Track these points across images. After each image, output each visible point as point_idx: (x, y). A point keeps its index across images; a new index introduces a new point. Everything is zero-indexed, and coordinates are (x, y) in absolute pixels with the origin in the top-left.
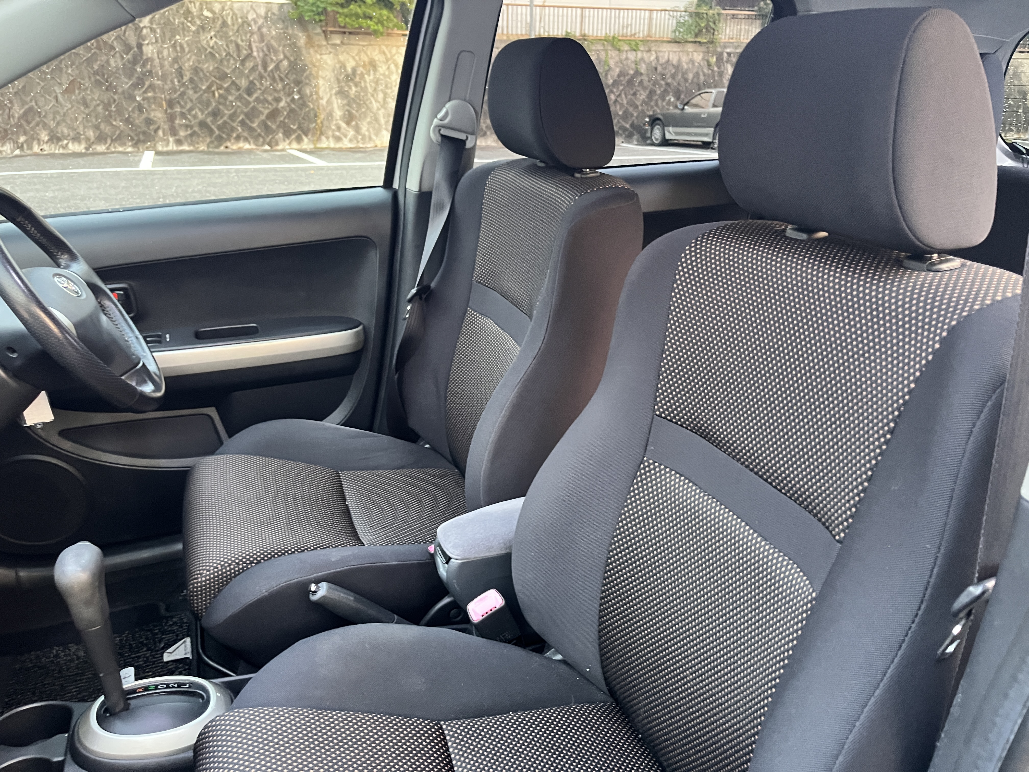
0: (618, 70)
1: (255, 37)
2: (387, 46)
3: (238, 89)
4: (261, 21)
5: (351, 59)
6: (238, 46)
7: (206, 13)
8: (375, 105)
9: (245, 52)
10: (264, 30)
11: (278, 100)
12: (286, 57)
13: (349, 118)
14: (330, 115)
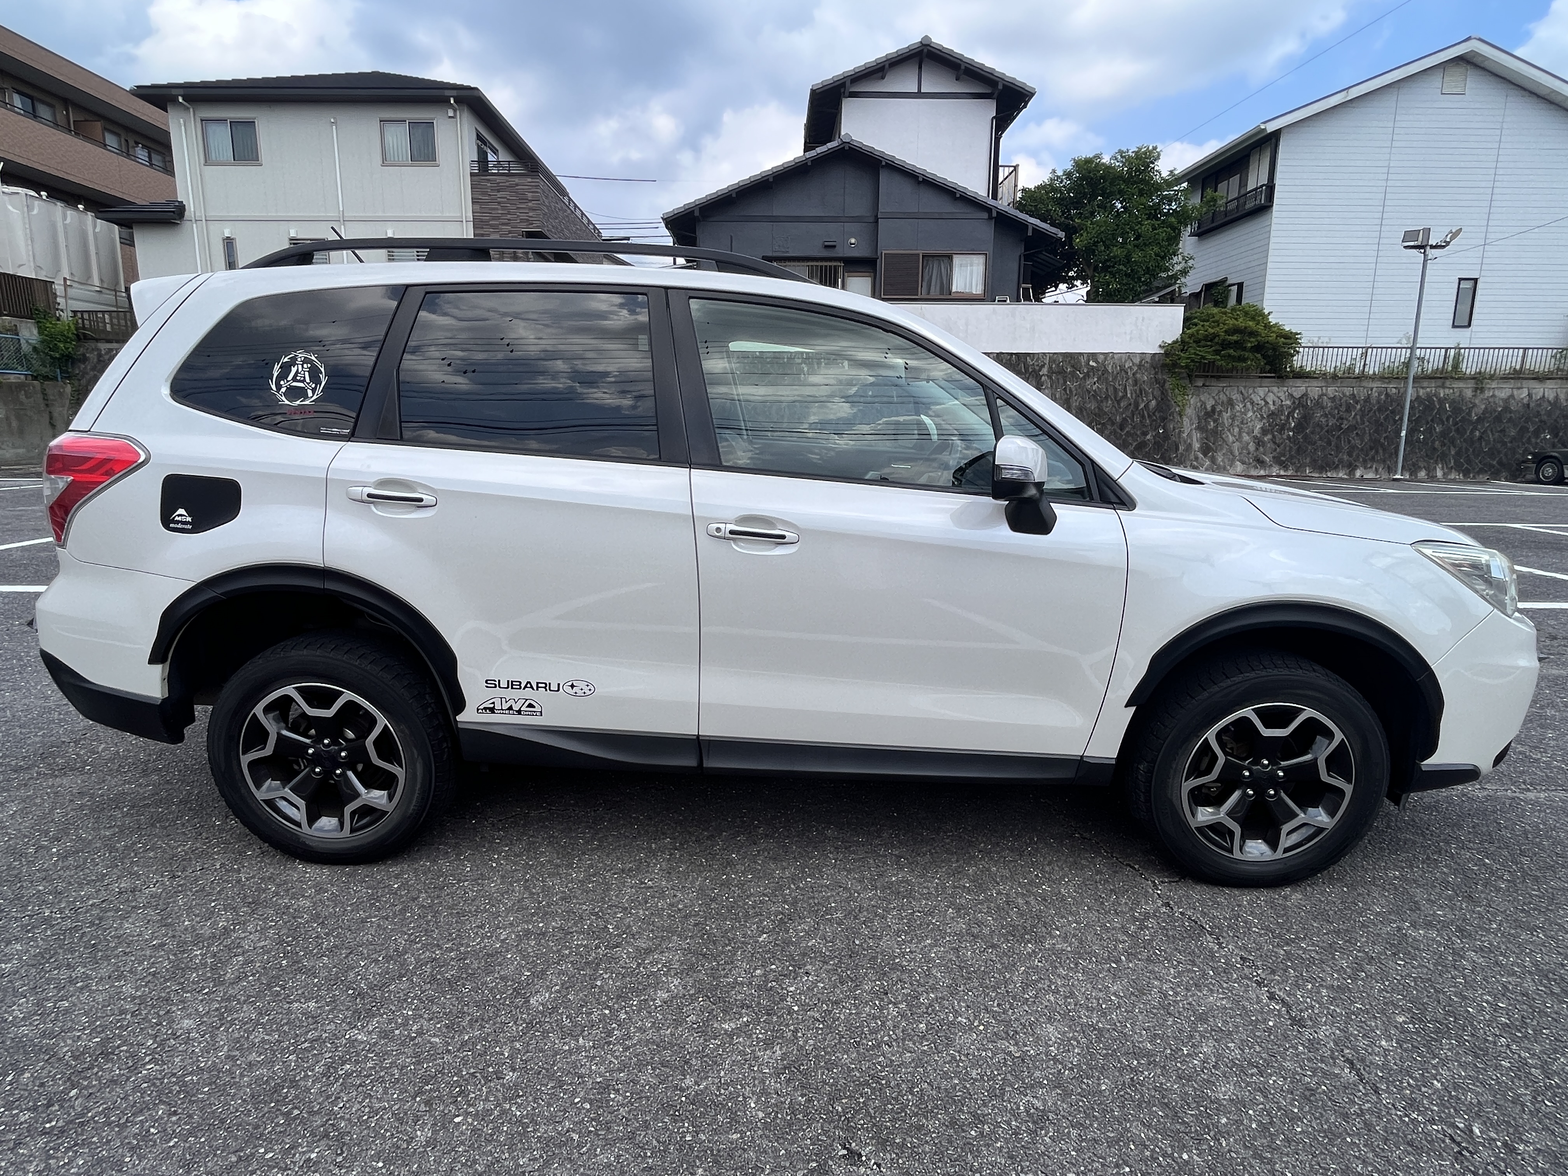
0: (1483, 407)
1: (1130, 381)
2: (1245, 387)
3: (1113, 424)
4: (1135, 368)
5: (1211, 399)
6: (1115, 389)
7: (1091, 363)
8: (1231, 439)
9: (1120, 394)
10: (1138, 376)
11: (1145, 434)
12: (1154, 397)
13: (1206, 450)
14: (1189, 447)
